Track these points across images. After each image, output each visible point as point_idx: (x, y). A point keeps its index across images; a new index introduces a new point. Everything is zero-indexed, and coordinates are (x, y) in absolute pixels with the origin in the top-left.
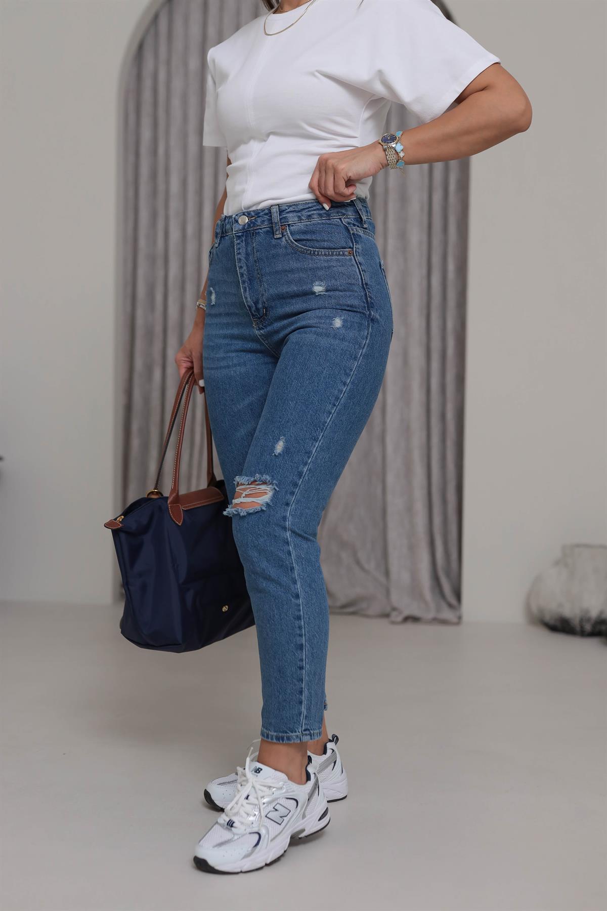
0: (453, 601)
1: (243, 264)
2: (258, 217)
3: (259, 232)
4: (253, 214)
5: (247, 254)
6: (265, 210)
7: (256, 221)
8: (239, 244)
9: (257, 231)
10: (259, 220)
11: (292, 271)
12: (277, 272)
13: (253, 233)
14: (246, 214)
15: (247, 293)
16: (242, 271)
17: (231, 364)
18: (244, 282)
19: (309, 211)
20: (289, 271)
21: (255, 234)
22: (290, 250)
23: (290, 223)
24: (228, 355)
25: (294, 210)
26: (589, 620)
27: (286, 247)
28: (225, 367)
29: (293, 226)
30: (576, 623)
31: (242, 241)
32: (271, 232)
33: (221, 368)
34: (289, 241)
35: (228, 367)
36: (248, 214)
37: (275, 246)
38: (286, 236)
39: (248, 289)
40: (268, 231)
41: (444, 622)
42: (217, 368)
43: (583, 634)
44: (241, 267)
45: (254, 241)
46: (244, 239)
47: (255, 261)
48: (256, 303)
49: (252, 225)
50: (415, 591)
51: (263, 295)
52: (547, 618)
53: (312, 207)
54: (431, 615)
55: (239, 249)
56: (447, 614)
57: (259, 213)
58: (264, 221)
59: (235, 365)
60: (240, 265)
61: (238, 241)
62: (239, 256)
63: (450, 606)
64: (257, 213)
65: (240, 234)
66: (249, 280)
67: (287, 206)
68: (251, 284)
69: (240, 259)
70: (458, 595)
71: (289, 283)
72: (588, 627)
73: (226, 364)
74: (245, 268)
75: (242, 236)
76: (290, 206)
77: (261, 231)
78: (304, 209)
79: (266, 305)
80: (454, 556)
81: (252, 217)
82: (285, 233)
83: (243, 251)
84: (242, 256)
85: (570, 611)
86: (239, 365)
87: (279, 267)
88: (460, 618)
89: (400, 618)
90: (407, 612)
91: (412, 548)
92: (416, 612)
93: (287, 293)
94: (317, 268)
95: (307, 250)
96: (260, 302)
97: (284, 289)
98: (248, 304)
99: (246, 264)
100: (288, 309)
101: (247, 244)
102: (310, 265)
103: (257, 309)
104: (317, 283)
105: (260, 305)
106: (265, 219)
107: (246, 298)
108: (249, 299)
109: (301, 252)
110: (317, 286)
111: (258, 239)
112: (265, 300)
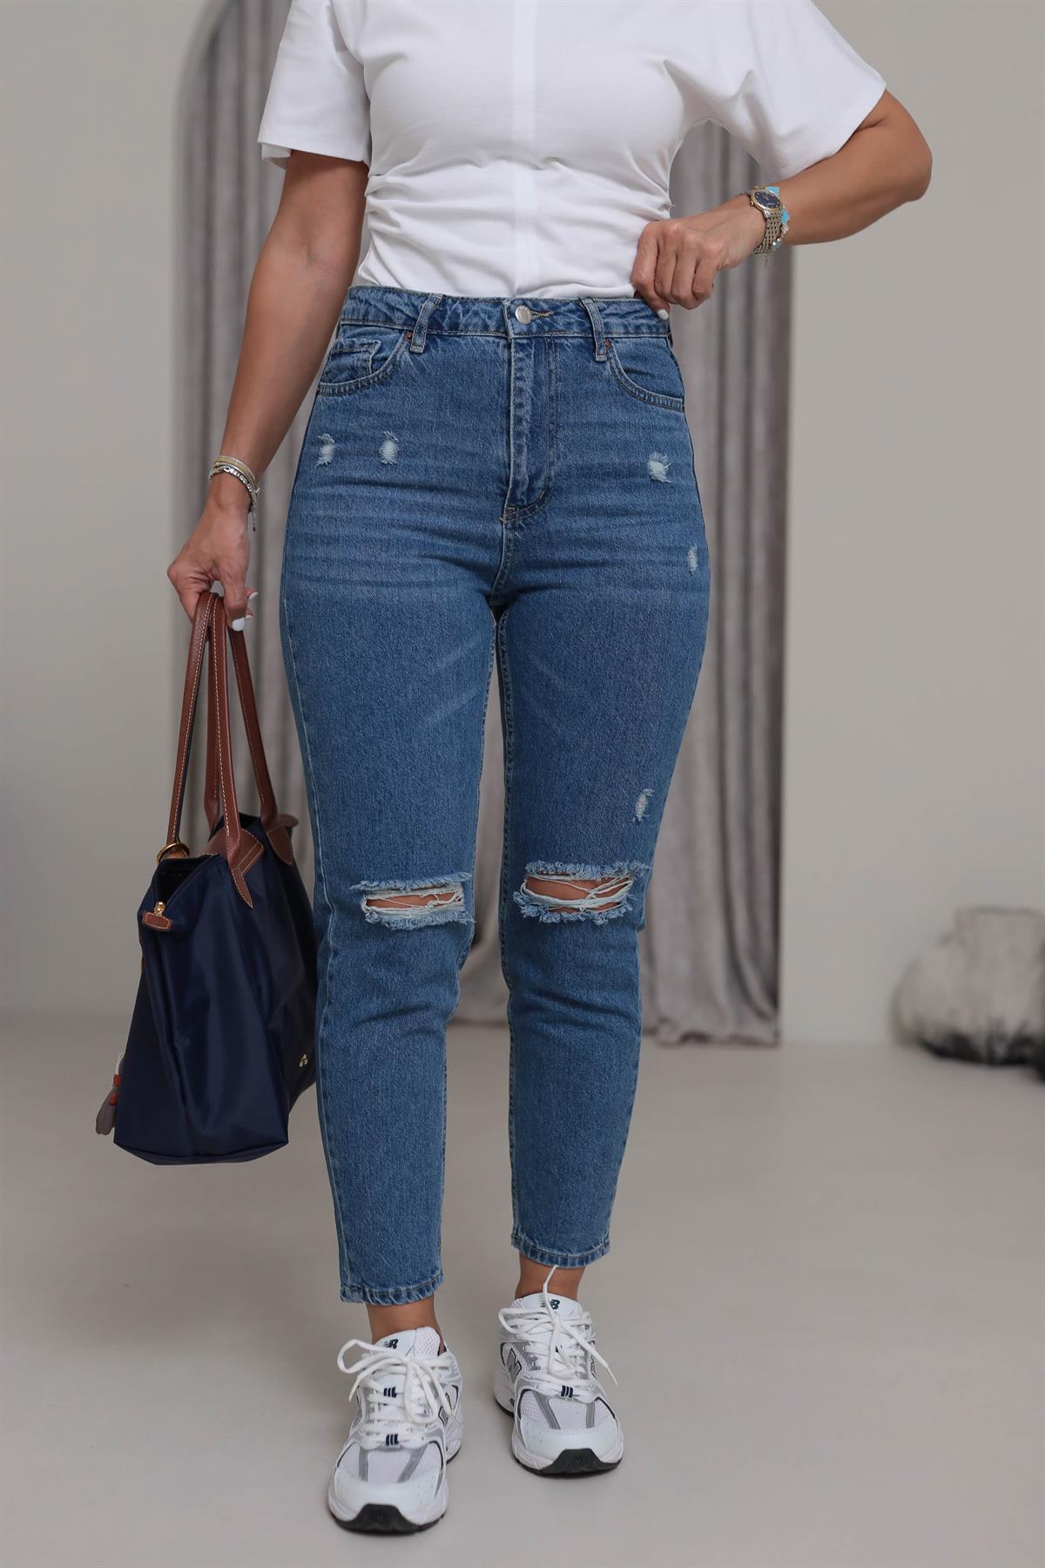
0: (765, 1005)
1: (526, 400)
2: (556, 314)
3: (561, 345)
4: (545, 307)
5: (537, 383)
6: (567, 304)
7: (551, 321)
8: (521, 360)
9: (558, 341)
10: (561, 321)
11: (614, 426)
12: (588, 425)
13: (550, 344)
14: (529, 303)
15: (524, 457)
16: (521, 413)
17: (433, 580)
18: (519, 435)
19: (637, 318)
20: (610, 426)
21: (552, 345)
22: (615, 387)
23: (614, 336)
24: (427, 561)
25: (616, 312)
26: (1002, 1038)
27: (609, 381)
28: (420, 585)
29: (617, 342)
30: (980, 1043)
31: (528, 356)
33: (410, 584)
34: (616, 370)
35: (428, 585)
36: (534, 305)
37: (592, 376)
38: (613, 361)
39: (525, 450)
40: (581, 345)
41: (751, 1043)
42: (400, 585)
43: (992, 1061)
44: (520, 406)
45: (550, 359)
46: (533, 352)
47: (551, 398)
48: (533, 478)
49: (544, 328)
50: (699, 989)
51: (552, 464)
52: (931, 1034)
54: (728, 1029)
55: (521, 369)
56: (757, 1029)
57: (558, 307)
58: (569, 324)
59: (440, 584)
60: (518, 401)
61: (521, 355)
62: (520, 384)
63: (761, 1015)
64: (555, 306)
65: (525, 341)
66: (531, 432)
68: (532, 440)
69: (521, 390)
70: (773, 995)
71: (606, 447)
72: (1001, 1050)
73: (422, 578)
74: (528, 408)
76: (609, 304)
77: (566, 342)
78: (629, 313)
79: (551, 484)
80: (766, 929)
81: (541, 312)
82: (611, 355)
83: (528, 374)
84: (527, 386)
85: (970, 1022)
86: (447, 583)
87: (594, 415)
88: (777, 1035)
89: (675, 1037)
90: (687, 1026)
91: (693, 915)
92: (702, 1026)
93: (601, 465)
94: (655, 427)
95: (641, 392)
96: (543, 477)
97: (596, 458)
98: (518, 478)
99: (532, 399)
100: (594, 499)
101: (537, 363)
102: (644, 421)
103: (531, 490)
104: (656, 455)
105: (540, 484)
106: (573, 321)
107: (518, 466)
108: (524, 469)
109: (631, 393)
110: (656, 460)
111: (560, 356)
112: (553, 473)
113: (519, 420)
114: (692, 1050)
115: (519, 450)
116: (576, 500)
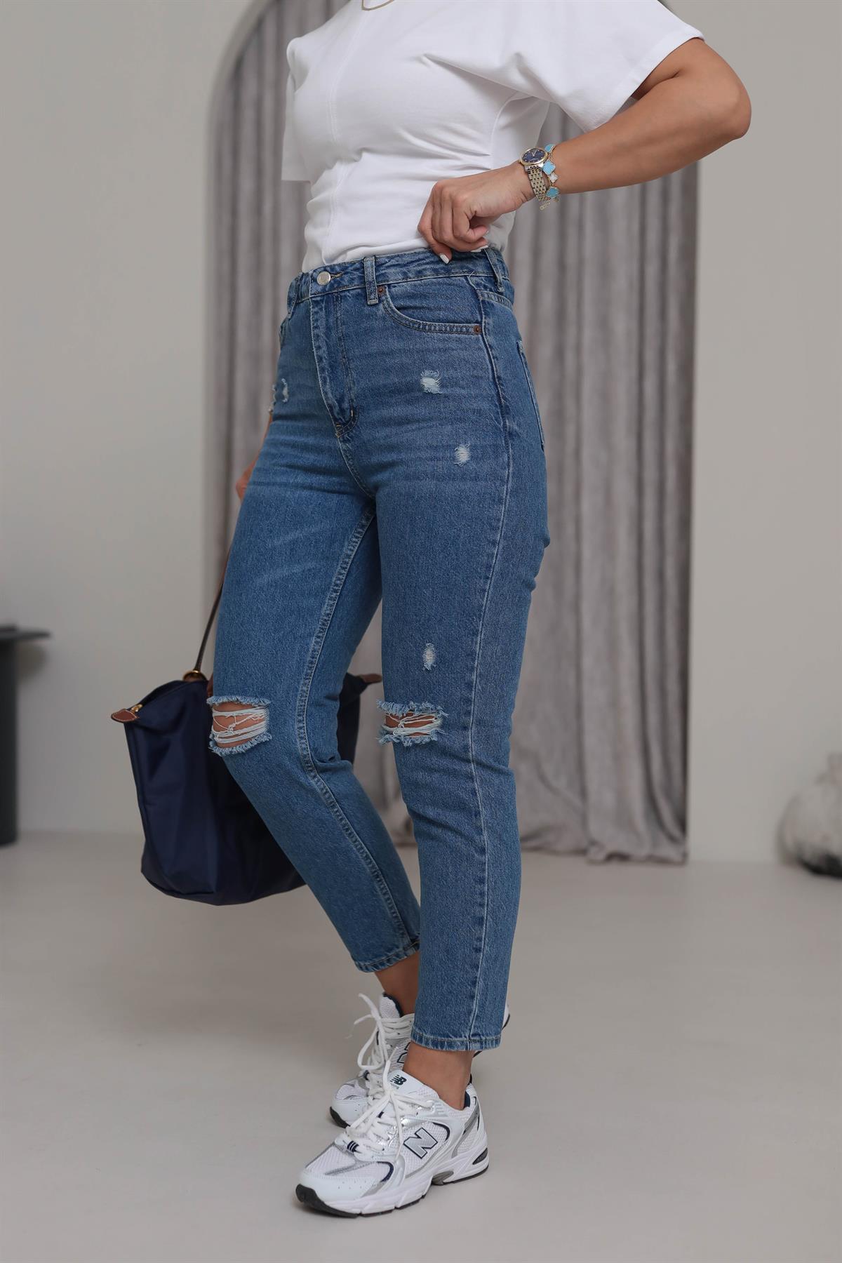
0: (676, 832)
1: (322, 343)
2: (345, 274)
3: (345, 296)
4: (338, 269)
5: (328, 328)
6: (355, 263)
7: (342, 279)
8: (316, 313)
9: (343, 294)
10: (346, 278)
11: (391, 353)
12: (370, 355)
13: (337, 297)
14: (328, 269)
15: (328, 386)
16: (321, 352)
18: (323, 370)
19: (419, 265)
20: (387, 354)
21: (340, 298)
22: (389, 323)
23: (392, 282)
25: (397, 263)
27: (384, 318)
29: (395, 287)
32: (364, 296)
34: (389, 309)
36: (331, 269)
37: (368, 317)
38: (385, 302)
39: (328, 381)
40: (359, 294)
41: (663, 861)
44: (319, 348)
45: (338, 309)
46: (323, 305)
47: (340, 339)
49: (336, 286)
50: (622, 818)
51: (350, 389)
52: (808, 856)
53: (423, 259)
54: (645, 851)
55: (317, 320)
56: (668, 850)
57: (347, 268)
58: (353, 279)
60: (317, 344)
61: (316, 309)
62: (316, 331)
63: (672, 839)
64: (344, 268)
65: (319, 299)
66: (330, 367)
67: (388, 257)
68: (332, 372)
69: (318, 336)
70: (682, 823)
74: (324, 348)
75: (322, 301)
76: (392, 258)
77: (348, 294)
78: (412, 262)
79: (354, 405)
80: (677, 769)
81: (336, 274)
82: (384, 298)
83: (322, 323)
84: (321, 332)
87: (374, 347)
88: (685, 855)
89: (601, 856)
90: (611, 848)
91: (618, 758)
92: (625, 848)
93: (385, 386)
94: (428, 350)
95: (414, 323)
96: (346, 400)
97: (381, 381)
98: (330, 402)
99: (326, 342)
100: (386, 412)
101: (328, 313)
102: (418, 346)
103: (342, 411)
104: (427, 373)
105: (346, 405)
106: (355, 276)
107: (326, 393)
108: (330, 395)
109: (406, 326)
110: (427, 377)
111: (344, 305)
112: (353, 396)
113: (320, 359)
114: (615, 868)
115: (324, 382)
116: (375, 414)
